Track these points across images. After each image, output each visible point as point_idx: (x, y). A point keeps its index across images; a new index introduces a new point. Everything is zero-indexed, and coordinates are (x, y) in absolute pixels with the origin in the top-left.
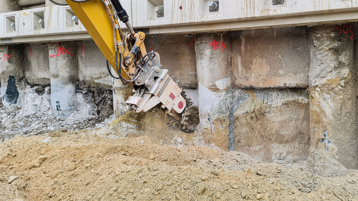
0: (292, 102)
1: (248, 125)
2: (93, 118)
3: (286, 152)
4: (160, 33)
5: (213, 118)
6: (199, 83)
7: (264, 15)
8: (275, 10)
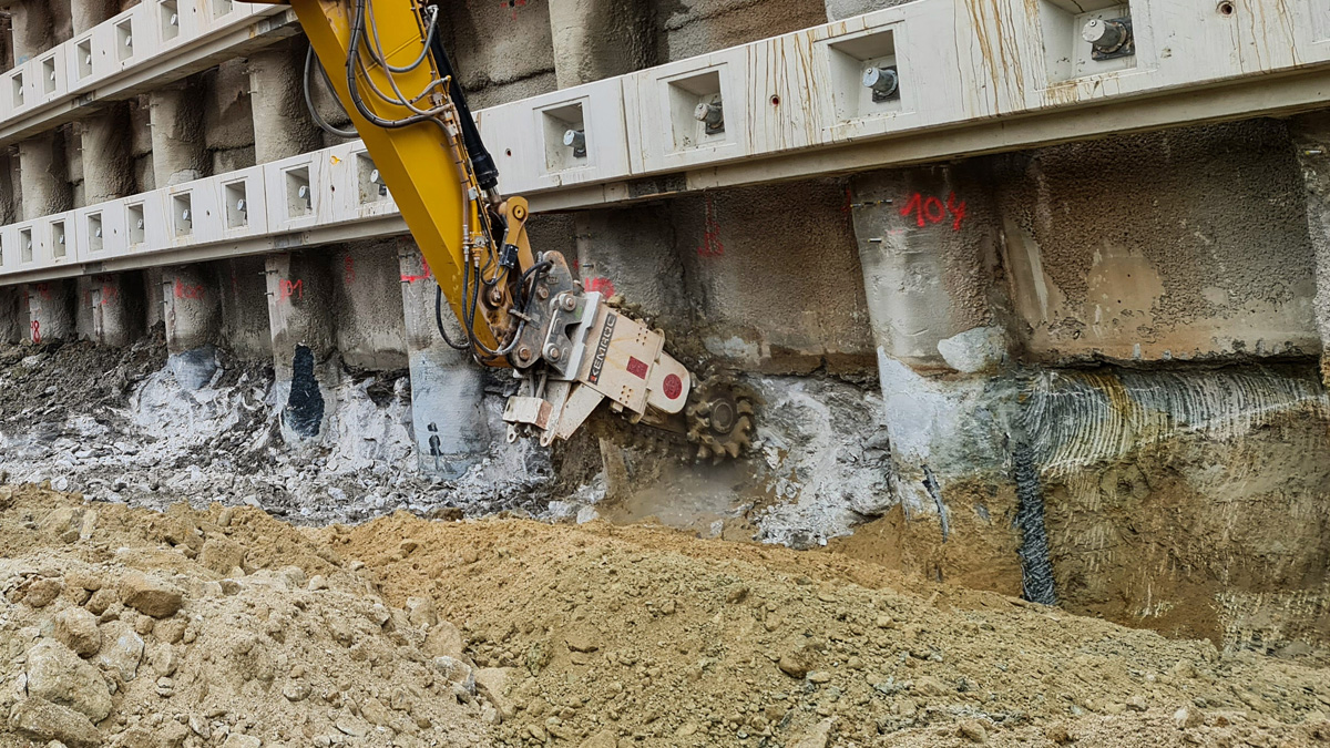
0: (1296, 420)
1: (1113, 515)
2: (541, 485)
3: (1281, 626)
4: (720, 185)
5: (942, 480)
6: (880, 351)
7: (1059, 103)
8: (1097, 83)
